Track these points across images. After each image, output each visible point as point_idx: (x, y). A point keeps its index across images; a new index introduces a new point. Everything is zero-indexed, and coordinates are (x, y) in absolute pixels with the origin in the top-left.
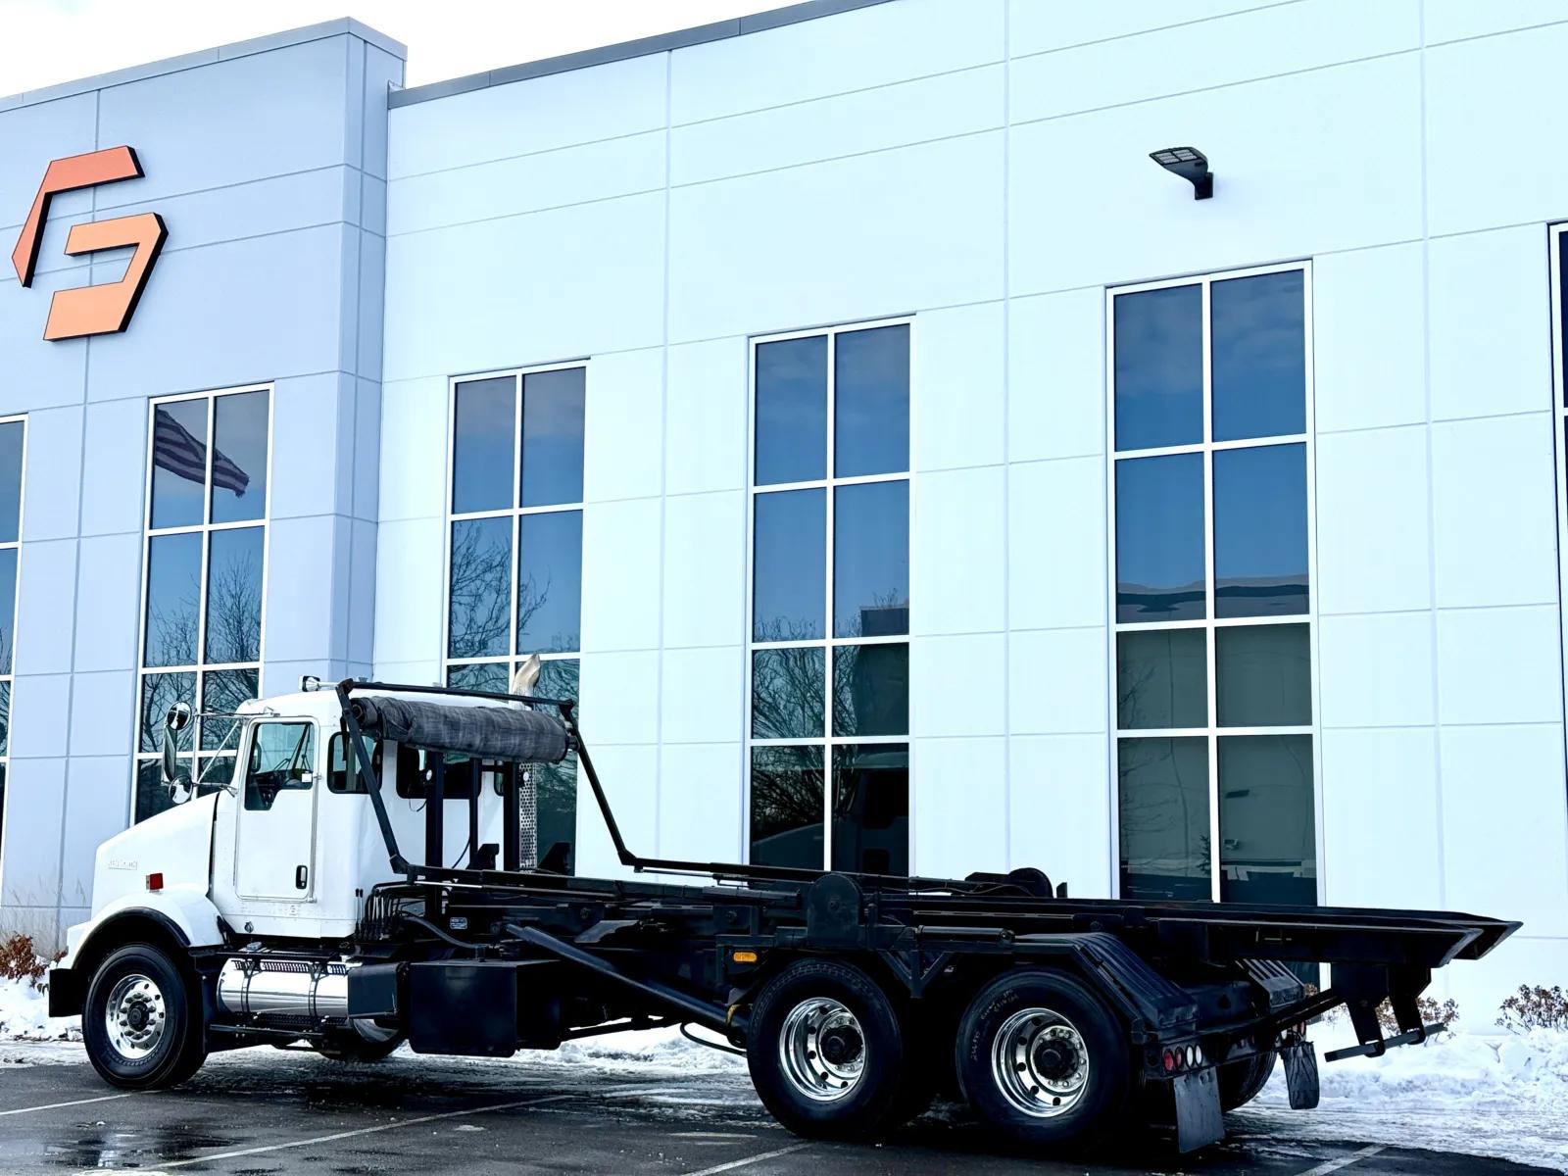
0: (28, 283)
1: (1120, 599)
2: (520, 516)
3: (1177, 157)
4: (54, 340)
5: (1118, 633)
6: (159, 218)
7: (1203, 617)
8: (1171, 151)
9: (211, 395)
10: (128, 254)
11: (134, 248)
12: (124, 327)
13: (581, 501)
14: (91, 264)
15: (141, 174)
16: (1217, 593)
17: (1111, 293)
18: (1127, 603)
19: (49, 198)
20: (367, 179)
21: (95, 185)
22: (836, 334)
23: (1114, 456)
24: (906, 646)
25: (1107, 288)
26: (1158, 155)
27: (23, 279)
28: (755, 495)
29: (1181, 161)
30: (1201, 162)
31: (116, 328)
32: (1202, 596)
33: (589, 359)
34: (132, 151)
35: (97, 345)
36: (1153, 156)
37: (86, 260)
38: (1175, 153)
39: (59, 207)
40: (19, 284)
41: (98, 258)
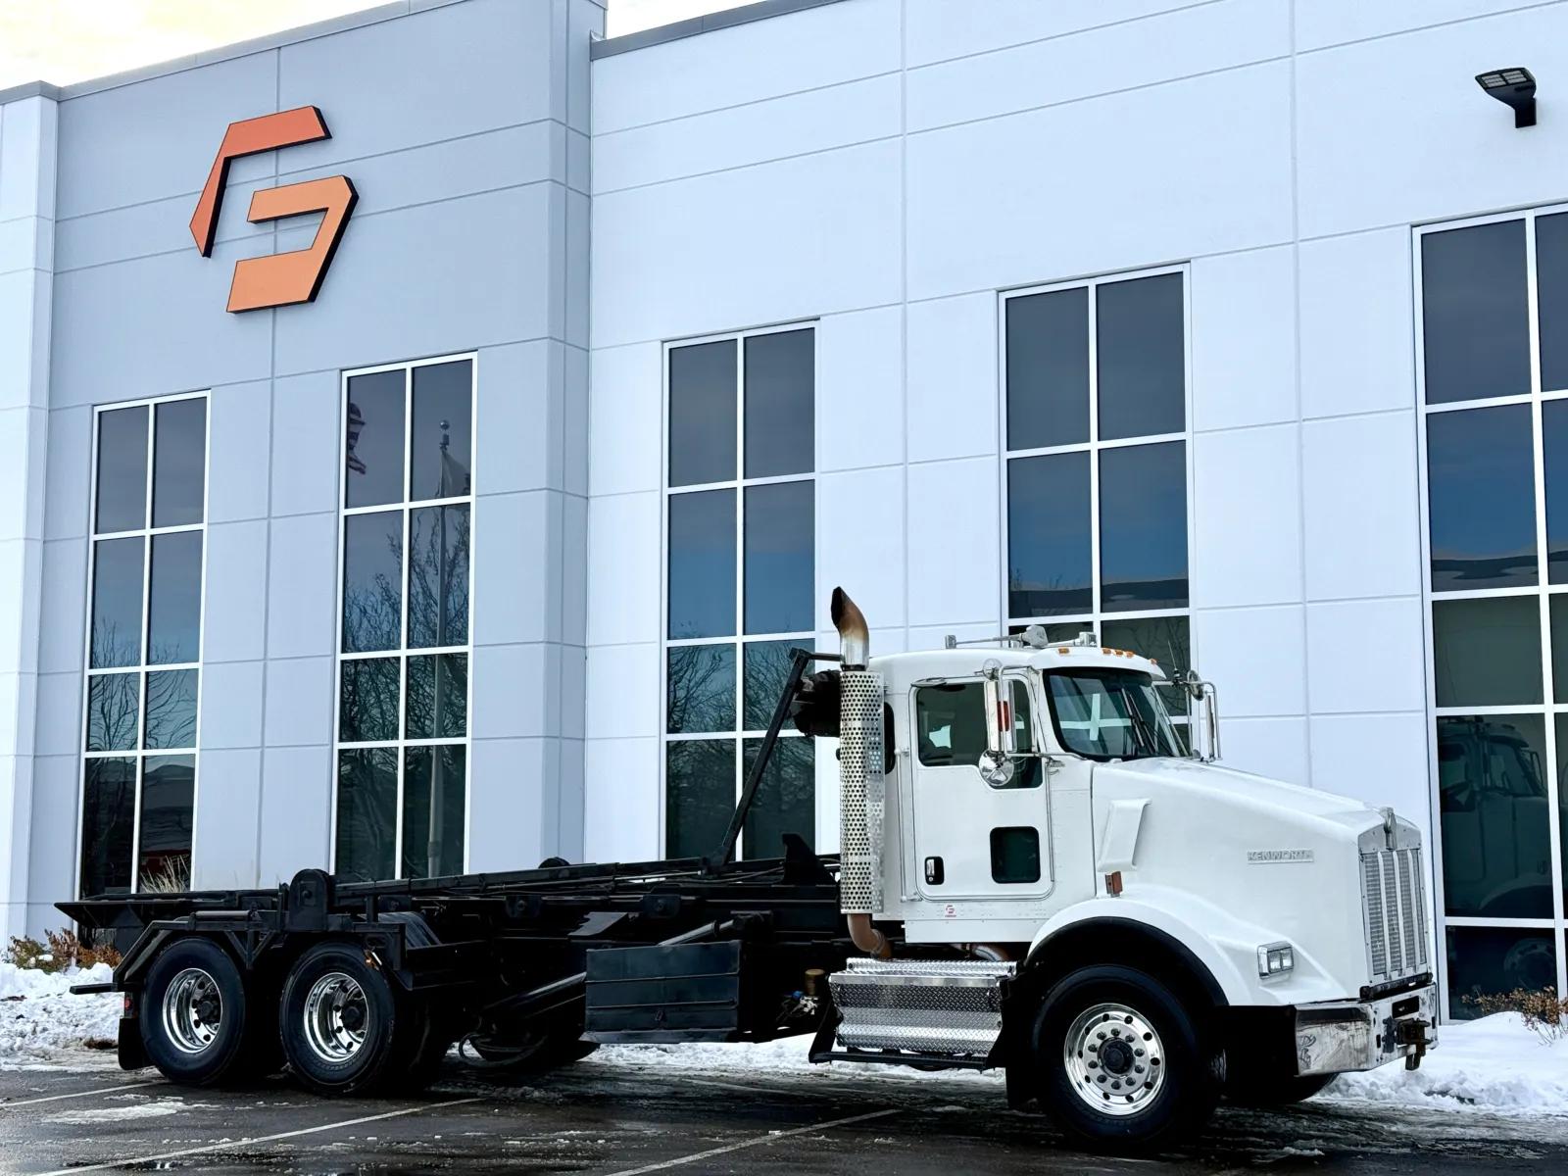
0: (207, 253)
1: (1436, 566)
2: (745, 488)
3: (1505, 80)
4: (237, 312)
5: (1433, 602)
6: (349, 181)
7: (1536, 582)
8: (1500, 73)
9: (408, 366)
10: (318, 219)
11: (323, 213)
12: (313, 296)
13: (813, 470)
14: (275, 231)
15: (328, 136)
16: (1551, 558)
17: (1418, 232)
18: (1443, 571)
19: (228, 163)
20: (571, 132)
21: (278, 148)
22: (1097, 286)
23: (1424, 409)
24: (1186, 619)
25: (1413, 226)
26: (1483, 78)
27: (203, 251)
28: (1008, 460)
29: (1508, 84)
30: (1529, 85)
31: (306, 298)
32: (1533, 561)
33: (818, 319)
34: (318, 111)
35: (283, 316)
36: (1479, 79)
37: (271, 226)
38: (1504, 75)
39: (240, 173)
40: (198, 254)
41: (282, 225)
